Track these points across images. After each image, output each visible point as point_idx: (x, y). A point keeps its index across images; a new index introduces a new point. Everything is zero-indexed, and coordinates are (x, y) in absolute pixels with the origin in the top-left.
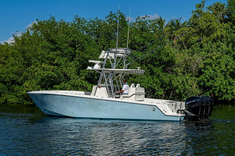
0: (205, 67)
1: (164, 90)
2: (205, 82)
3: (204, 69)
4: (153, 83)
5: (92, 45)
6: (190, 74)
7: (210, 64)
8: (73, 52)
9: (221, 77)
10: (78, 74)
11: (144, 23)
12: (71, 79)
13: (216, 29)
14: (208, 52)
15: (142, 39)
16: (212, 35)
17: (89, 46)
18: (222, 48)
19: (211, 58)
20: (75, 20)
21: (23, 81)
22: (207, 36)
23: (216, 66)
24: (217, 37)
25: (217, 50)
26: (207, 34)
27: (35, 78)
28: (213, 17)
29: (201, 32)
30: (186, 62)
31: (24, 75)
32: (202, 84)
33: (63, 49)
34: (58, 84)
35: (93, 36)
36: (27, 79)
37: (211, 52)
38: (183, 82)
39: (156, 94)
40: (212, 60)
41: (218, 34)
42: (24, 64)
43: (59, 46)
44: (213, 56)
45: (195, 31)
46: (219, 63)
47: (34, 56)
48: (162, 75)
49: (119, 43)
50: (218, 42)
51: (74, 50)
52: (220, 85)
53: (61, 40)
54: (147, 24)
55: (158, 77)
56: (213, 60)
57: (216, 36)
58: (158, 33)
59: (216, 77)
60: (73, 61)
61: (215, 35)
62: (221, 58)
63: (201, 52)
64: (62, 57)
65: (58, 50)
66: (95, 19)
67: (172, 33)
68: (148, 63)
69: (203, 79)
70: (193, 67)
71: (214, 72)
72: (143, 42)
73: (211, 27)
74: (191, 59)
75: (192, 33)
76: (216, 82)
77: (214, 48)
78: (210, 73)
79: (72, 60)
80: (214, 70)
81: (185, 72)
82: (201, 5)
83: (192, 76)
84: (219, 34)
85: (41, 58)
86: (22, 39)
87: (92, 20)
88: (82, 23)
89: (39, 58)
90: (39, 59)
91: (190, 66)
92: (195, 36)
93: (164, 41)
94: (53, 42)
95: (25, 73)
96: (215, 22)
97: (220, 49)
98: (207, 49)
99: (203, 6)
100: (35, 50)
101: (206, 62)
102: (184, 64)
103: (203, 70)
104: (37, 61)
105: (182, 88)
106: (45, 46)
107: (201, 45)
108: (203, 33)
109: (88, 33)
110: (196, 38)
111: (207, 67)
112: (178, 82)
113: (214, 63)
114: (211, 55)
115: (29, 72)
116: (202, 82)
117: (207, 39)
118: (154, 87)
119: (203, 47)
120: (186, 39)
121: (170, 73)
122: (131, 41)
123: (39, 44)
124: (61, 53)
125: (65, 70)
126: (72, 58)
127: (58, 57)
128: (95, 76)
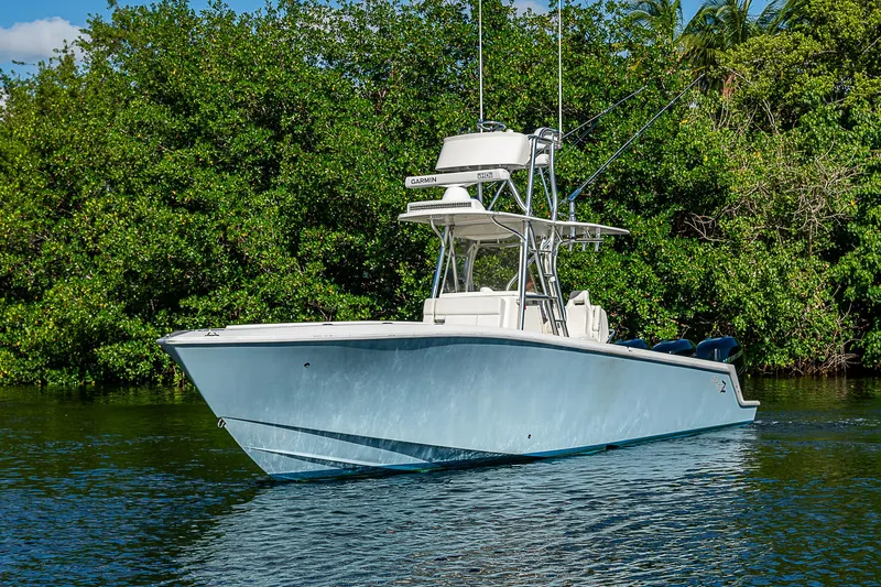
0: (863, 212)
1: (681, 320)
2: (867, 287)
3: (860, 220)
4: (631, 285)
5: (354, 115)
6: (799, 246)
8: (266, 149)
10: (293, 249)
14: (876, 145)
17: (340, 120)
21: (45, 282)
22: (872, 73)
27: (96, 266)
29: (843, 54)
30: (777, 191)
31: (49, 255)
32: (851, 292)
34: (202, 293)
35: (357, 75)
36: (60, 273)
38: (764, 282)
39: (646, 335)
42: (47, 201)
43: (207, 124)
47: (93, 168)
48: (667, 248)
51: (271, 138)
53: (215, 95)
54: (598, 20)
55: (652, 258)
60: (268, 188)
64: (218, 172)
65: (203, 141)
68: (606, 197)
69: (853, 270)
70: (810, 213)
74: (799, 178)
79: (264, 186)
81: (775, 234)
83: (804, 254)
85: (126, 177)
86: (41, 92)
89: (117, 174)
90: (112, 183)
91: (795, 208)
94: (176, 103)
95: (52, 246)
98: (872, 130)
100: (96, 140)
101: (867, 188)
102: (771, 198)
103: (853, 227)
104: (104, 189)
105: (760, 308)
106: (141, 124)
107: (847, 111)
108: (854, 56)
109: (336, 63)
110: (825, 83)
111: (872, 213)
112: (744, 279)
115: (68, 241)
118: (634, 304)
119: (855, 123)
120: (778, 87)
121: (705, 240)
123: (114, 114)
124: (212, 156)
125: (238, 232)
126: (266, 177)
127: (200, 174)
128: (368, 258)
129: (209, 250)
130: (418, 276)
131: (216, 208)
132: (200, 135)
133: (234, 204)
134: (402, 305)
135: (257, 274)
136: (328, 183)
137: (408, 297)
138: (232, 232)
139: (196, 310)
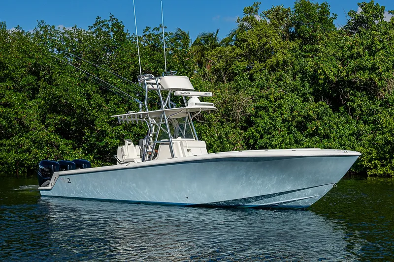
0: (256, 113)
2: (257, 140)
3: (256, 116)
5: (68, 72)
6: (233, 125)
7: (265, 109)
8: (34, 84)
9: (283, 130)
10: (43, 122)
11: (158, 38)
12: (31, 130)
13: (276, 49)
14: (262, 88)
15: (152, 63)
16: (268, 60)
17: (63, 73)
18: (285, 82)
19: (267, 98)
20: (39, 29)
22: (261, 61)
23: (275, 111)
24: (278, 63)
25: (277, 84)
26: (261, 58)
28: (271, 30)
29: (251, 54)
30: (225, 104)
32: (251, 141)
33: (16, 77)
34: (8, 138)
35: (70, 57)
37: (267, 88)
38: (220, 137)
40: (268, 102)
41: (279, 59)
43: (11, 74)
44: (271, 94)
45: (242, 52)
46: (279, 106)
49: (114, 71)
50: (279, 71)
51: (36, 79)
52: (281, 143)
53: (15, 63)
54: (161, 39)
56: (271, 101)
57: (275, 61)
58: (181, 54)
59: (274, 130)
61: (274, 59)
62: (283, 99)
63: (250, 88)
64: (15, 92)
65: (10, 80)
66: (73, 28)
67: (203, 56)
69: (253, 133)
70: (237, 113)
71: (271, 121)
72: (154, 69)
73: (268, 46)
74: (233, 100)
75: (237, 55)
76: (273, 137)
77: (272, 81)
78: (265, 123)
79: (33, 98)
80: (270, 118)
81: (224, 120)
82: (252, 9)
83: (235, 128)
84: (280, 57)
87: (67, 30)
88: (52, 35)
91: (232, 110)
92: (242, 61)
93: (190, 68)
96: (274, 39)
97: (281, 83)
98: (260, 82)
99: (256, 11)
101: (258, 104)
102: (223, 106)
103: (253, 118)
105: (218, 147)
107: (251, 75)
108: (255, 55)
109: (61, 52)
110: (244, 65)
111: (260, 113)
112: (213, 136)
113: (272, 107)
114: (267, 93)
116: (252, 139)
117: (261, 66)
119: (254, 80)
120: (227, 65)
121: (198, 122)
122: (135, 67)
124: (13, 86)
125: (22, 115)
126: (34, 94)
127: (8, 92)
128: (72, 126)
129: (11, 121)
130: (91, 133)
131: (14, 105)
132: (8, 77)
133: (20, 104)
134: (85, 143)
135: (29, 131)
136: (57, 97)
137: (87, 141)
138: (19, 115)
139: (5, 144)
